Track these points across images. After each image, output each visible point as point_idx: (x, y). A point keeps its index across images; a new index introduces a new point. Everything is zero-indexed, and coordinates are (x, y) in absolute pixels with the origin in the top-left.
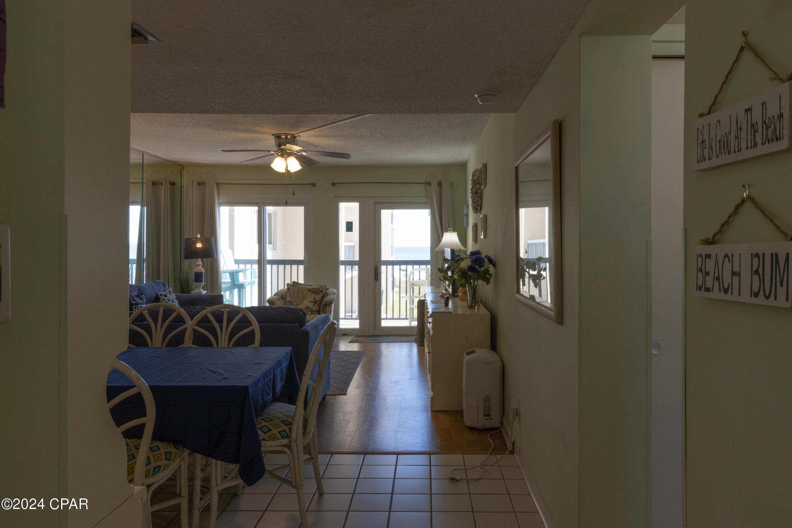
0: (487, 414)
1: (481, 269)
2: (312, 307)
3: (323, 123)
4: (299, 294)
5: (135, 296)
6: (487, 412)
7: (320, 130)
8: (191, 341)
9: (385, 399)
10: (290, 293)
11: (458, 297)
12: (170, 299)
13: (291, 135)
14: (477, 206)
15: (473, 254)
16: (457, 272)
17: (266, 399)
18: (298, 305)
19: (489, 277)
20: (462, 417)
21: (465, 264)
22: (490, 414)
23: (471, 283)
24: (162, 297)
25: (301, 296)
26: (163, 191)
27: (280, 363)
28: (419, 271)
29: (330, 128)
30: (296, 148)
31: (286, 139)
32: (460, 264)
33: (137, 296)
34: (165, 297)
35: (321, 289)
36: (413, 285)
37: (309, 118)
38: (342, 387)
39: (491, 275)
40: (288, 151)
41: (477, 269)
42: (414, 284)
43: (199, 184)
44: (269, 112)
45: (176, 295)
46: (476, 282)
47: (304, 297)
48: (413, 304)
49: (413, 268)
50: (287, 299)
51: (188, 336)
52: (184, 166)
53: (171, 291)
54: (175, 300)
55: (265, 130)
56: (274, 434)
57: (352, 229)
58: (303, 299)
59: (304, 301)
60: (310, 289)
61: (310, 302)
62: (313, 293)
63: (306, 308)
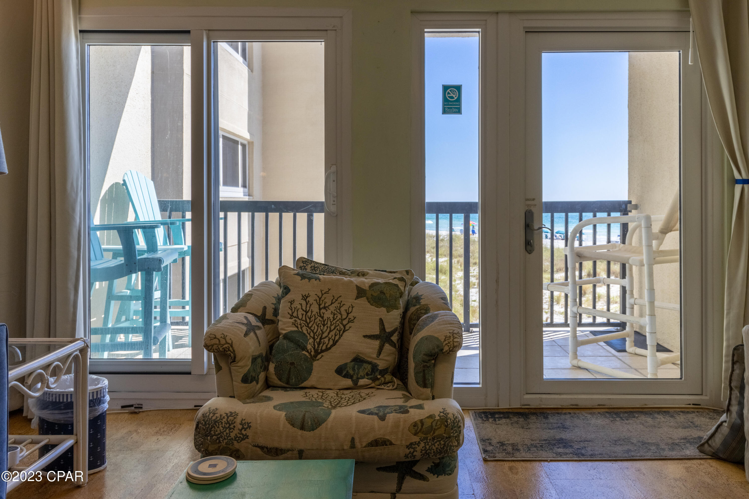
2: (375, 356)
4: (325, 308)
18: (322, 351)
25: (331, 316)
47: (342, 320)
48: (580, 304)
49: (581, 220)
50: (280, 325)
57: (460, 105)
58: (341, 325)
59: (346, 333)
60: (364, 288)
61: (365, 336)
62: (372, 305)
63: (353, 363)
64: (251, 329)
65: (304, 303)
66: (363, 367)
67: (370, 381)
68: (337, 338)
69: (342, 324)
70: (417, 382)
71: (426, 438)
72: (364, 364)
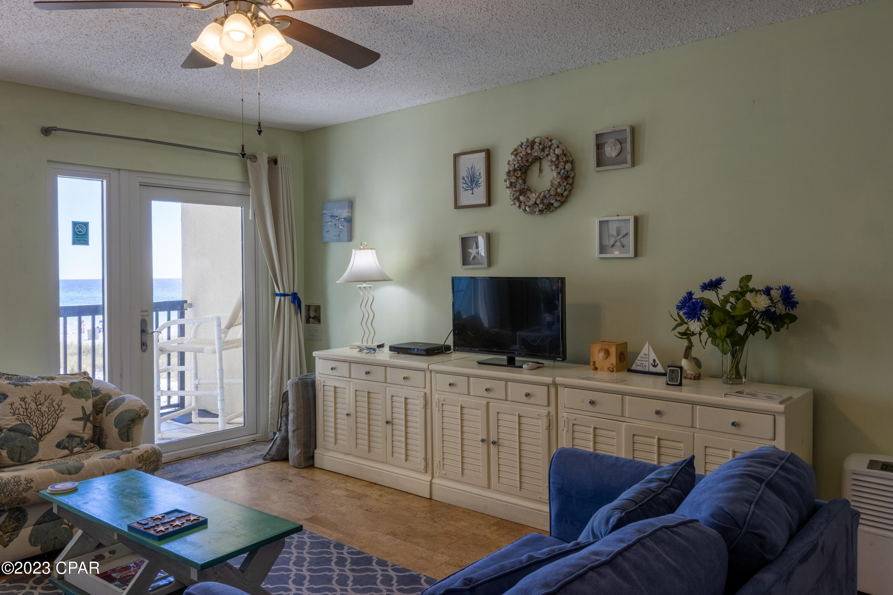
2: (81, 431)
4: (40, 404)
10: (12, 404)
18: (45, 434)
25: (47, 409)
47: (55, 411)
58: (55, 415)
59: (59, 419)
60: (66, 387)
61: (73, 420)
62: (75, 398)
63: (67, 438)
65: (22, 403)
66: (74, 441)
67: (81, 448)
68: (54, 423)
69: (56, 413)
70: (122, 440)
71: (146, 463)
72: (75, 438)
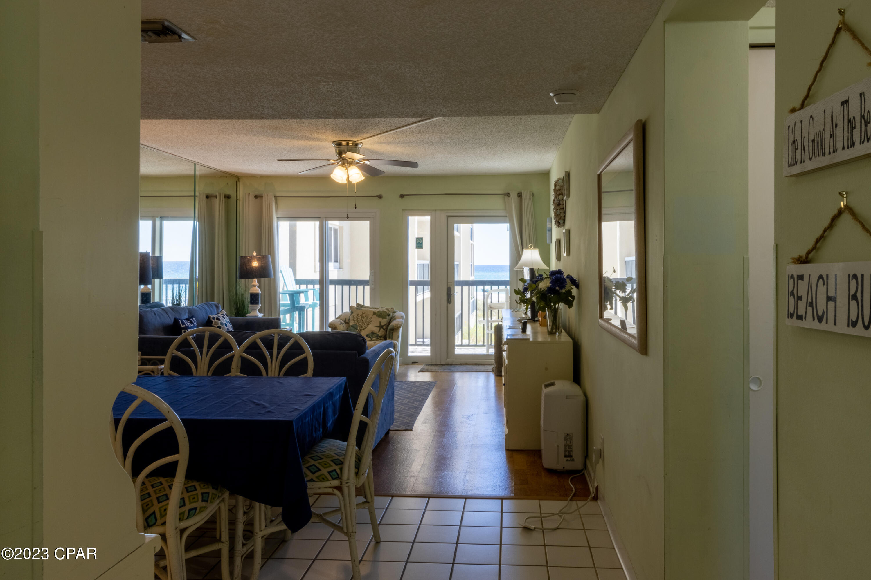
0: (567, 454)
1: (563, 290)
2: (378, 332)
3: (386, 128)
5: (184, 320)
6: (568, 452)
7: (384, 136)
8: (239, 370)
9: (455, 436)
10: (354, 316)
11: (538, 322)
12: (223, 323)
13: (353, 142)
14: (559, 219)
15: (553, 273)
16: (536, 294)
17: (315, 435)
18: (362, 330)
19: (571, 299)
20: (540, 457)
21: (544, 285)
22: (571, 455)
23: (551, 306)
24: (214, 320)
25: (365, 320)
26: (218, 205)
27: (331, 395)
28: (497, 293)
29: (395, 133)
30: (357, 157)
31: (347, 146)
32: (538, 285)
33: (187, 319)
34: (218, 321)
35: (388, 313)
36: (491, 308)
37: (371, 122)
38: (408, 421)
39: (573, 297)
40: (349, 160)
41: (557, 290)
42: (492, 306)
43: (256, 197)
44: (323, 116)
45: (230, 319)
46: (557, 306)
47: (368, 321)
48: (491, 329)
49: (491, 289)
50: (350, 323)
51: (236, 364)
52: (239, 178)
53: (224, 313)
54: (228, 324)
55: (324, 137)
56: (323, 474)
57: (422, 245)
58: (368, 323)
59: (369, 325)
60: (376, 312)
61: (375, 326)
62: (378, 317)
63: (371, 334)
64: (341, 323)
65: (357, 316)
68: (366, 326)
